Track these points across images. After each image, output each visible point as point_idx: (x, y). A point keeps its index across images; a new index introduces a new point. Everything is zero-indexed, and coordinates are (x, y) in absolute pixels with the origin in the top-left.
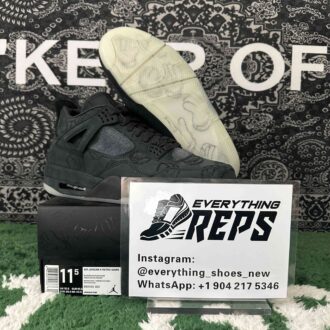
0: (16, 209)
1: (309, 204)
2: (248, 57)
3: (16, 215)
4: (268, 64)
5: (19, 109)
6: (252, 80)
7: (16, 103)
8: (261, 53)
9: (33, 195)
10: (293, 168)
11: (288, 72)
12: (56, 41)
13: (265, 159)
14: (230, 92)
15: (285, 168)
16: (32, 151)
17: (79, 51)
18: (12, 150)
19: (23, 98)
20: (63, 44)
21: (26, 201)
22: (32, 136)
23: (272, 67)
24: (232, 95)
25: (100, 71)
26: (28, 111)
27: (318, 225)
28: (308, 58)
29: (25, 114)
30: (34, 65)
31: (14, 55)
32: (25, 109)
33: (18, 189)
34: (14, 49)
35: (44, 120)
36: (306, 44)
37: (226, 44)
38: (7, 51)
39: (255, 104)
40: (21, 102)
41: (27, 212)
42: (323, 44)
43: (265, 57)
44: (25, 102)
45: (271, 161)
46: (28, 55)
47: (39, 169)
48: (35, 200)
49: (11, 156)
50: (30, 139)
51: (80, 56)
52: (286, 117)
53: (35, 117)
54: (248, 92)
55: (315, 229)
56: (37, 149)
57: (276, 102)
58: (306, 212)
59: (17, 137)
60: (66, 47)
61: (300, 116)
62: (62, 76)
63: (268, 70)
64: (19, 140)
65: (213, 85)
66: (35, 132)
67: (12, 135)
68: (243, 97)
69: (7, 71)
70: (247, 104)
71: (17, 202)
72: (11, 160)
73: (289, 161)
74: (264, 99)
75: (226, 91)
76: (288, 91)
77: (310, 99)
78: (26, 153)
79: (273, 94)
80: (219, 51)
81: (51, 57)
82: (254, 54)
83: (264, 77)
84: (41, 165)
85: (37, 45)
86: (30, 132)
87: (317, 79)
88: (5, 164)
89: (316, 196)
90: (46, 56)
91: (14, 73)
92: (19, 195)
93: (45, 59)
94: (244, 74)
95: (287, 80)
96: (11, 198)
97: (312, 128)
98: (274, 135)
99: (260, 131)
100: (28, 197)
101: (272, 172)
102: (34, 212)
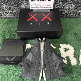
3: (6, 17)
13: (69, 3)
15: (74, 5)
16: (4, 3)
21: (7, 14)
33: (4, 12)
41: (8, 16)
45: (71, 4)
47: (8, 7)
48: (9, 14)
56: (5, 2)
71: (5, 15)
78: (3, 4)
84: (8, 6)
89: (79, 12)
96: (3, 14)
100: (7, 13)
101: (70, 6)
102: (10, 16)
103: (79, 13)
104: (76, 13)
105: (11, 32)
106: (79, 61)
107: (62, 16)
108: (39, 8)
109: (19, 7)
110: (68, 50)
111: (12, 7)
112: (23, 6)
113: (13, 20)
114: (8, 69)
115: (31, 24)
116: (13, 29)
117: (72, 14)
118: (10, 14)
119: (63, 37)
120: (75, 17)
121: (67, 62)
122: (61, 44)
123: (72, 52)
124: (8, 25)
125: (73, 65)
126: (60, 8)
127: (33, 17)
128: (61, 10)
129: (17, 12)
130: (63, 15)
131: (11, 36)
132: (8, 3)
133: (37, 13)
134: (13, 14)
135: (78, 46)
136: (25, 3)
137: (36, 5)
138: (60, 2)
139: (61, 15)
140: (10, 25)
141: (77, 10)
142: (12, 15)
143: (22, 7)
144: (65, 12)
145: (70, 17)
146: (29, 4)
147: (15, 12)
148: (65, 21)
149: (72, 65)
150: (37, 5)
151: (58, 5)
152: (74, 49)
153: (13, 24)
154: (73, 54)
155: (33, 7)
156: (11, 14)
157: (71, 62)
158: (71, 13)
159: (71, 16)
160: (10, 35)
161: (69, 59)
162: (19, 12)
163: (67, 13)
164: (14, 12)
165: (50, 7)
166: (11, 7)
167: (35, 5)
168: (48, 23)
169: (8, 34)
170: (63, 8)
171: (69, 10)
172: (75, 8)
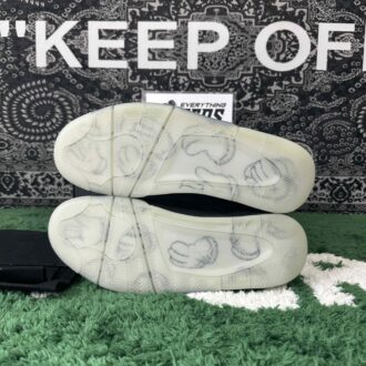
0: (41, 194)
1: (334, 186)
2: (273, 36)
3: (41, 200)
4: (293, 43)
5: (40, 93)
6: (277, 60)
7: (37, 87)
8: (286, 32)
9: (57, 180)
10: (319, 150)
11: (314, 52)
12: (76, 22)
14: (255, 72)
15: (310, 150)
16: (55, 136)
17: (100, 32)
18: (35, 134)
19: (44, 81)
20: (83, 25)
21: (51, 186)
22: (54, 121)
23: (297, 46)
24: (257, 75)
25: (122, 53)
26: (50, 95)
27: (342, 208)
28: (335, 36)
29: (46, 98)
30: (54, 47)
31: (34, 37)
32: (47, 93)
33: (42, 174)
34: (33, 30)
35: (66, 103)
36: (333, 22)
37: (251, 23)
38: (27, 33)
39: (280, 85)
40: (42, 85)
41: (52, 197)
42: (351, 21)
43: (290, 36)
44: (46, 85)
46: (47, 37)
49: (35, 141)
50: (53, 124)
51: (101, 37)
52: (311, 98)
53: (57, 100)
54: (273, 72)
55: (339, 212)
57: (301, 82)
58: (331, 194)
59: (39, 121)
60: (86, 28)
61: (326, 97)
62: (83, 58)
63: (293, 49)
64: (41, 125)
65: (238, 65)
66: (57, 116)
67: (34, 119)
68: (268, 78)
69: (27, 53)
70: (272, 85)
71: (41, 187)
72: (34, 145)
73: (314, 143)
74: (289, 80)
75: (251, 72)
76: (314, 71)
77: (336, 78)
78: (49, 137)
79: (298, 75)
80: (243, 30)
81: (72, 38)
82: (279, 32)
83: (289, 57)
85: (57, 27)
86: (52, 116)
87: (344, 58)
88: (28, 149)
89: (342, 179)
90: (66, 38)
91: (34, 56)
92: (43, 179)
93: (65, 41)
94: (269, 53)
95: (313, 60)
96: (35, 183)
97: (338, 109)
98: (299, 116)
99: (285, 112)
141: (332, 172)
172: (319, 163)
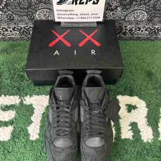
0: (3, 35)
3: (4, 38)
9: (9, 30)
15: (146, 14)
41: (9, 36)
45: (139, 11)
48: (11, 31)
56: (1, 7)
58: (149, 33)
73: (149, 11)
84: (7, 15)
89: (157, 27)
92: (2, 30)
100: (7, 30)
101: (138, 16)
102: (13, 36)
103: (157, 29)
104: (150, 29)
105: (15, 70)
106: (158, 131)
107: (122, 36)
108: (73, 18)
109: (31, 17)
110: (135, 107)
111: (16, 17)
112: (40, 15)
113: (19, 45)
114: (6, 152)
115: (57, 52)
116: (19, 64)
117: (142, 31)
118: (13, 32)
119: (125, 80)
120: (148, 39)
121: (132, 134)
122: (120, 96)
123: (142, 112)
124: (8, 54)
125: (145, 141)
126: (117, 18)
127: (60, 37)
128: (120, 23)
129: (26, 28)
130: (125, 34)
131: (13, 78)
132: (7, 9)
133: (69, 30)
134: (18, 32)
135: (155, 99)
136: (44, 8)
137: (68, 13)
138: (117, 7)
139: (119, 33)
140: (13, 55)
141: (153, 24)
142: (16, 35)
143: (37, 16)
144: (127, 28)
145: (138, 39)
146: (53, 11)
147: (23, 26)
148: (128, 47)
149: (143, 141)
150: (70, 12)
151: (113, 14)
152: (148, 106)
153: (19, 53)
154: (146, 117)
155: (60, 16)
156: (15, 32)
157: (141, 133)
158: (140, 29)
159: (140, 36)
160: (11, 76)
161: (137, 128)
162: (30, 27)
163: (131, 30)
164: (21, 27)
165: (97, 16)
166: (13, 17)
167: (66, 13)
168: (93, 52)
169: (8, 75)
170: (124, 19)
171: (137, 23)
172: (148, 20)
